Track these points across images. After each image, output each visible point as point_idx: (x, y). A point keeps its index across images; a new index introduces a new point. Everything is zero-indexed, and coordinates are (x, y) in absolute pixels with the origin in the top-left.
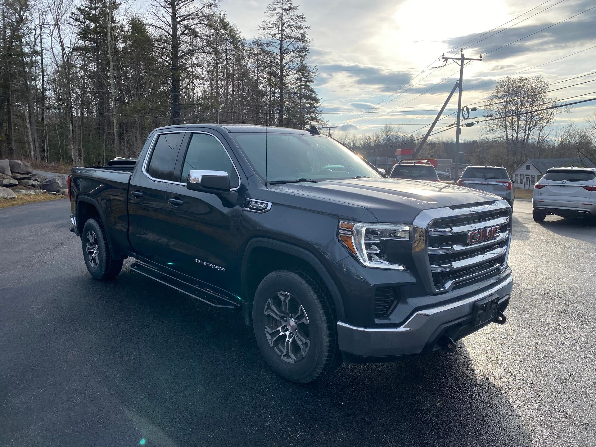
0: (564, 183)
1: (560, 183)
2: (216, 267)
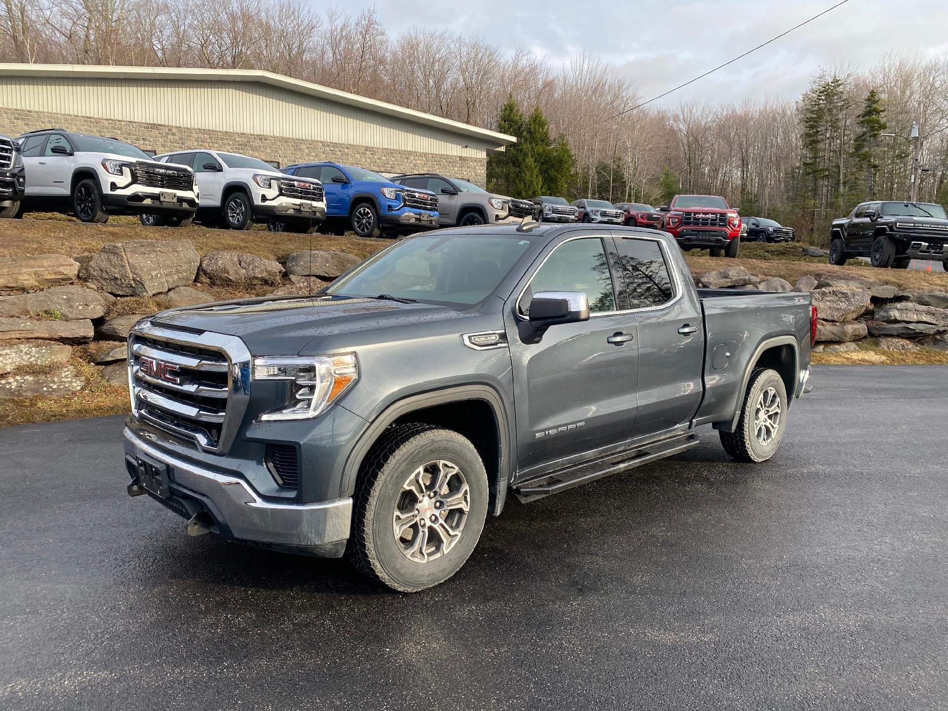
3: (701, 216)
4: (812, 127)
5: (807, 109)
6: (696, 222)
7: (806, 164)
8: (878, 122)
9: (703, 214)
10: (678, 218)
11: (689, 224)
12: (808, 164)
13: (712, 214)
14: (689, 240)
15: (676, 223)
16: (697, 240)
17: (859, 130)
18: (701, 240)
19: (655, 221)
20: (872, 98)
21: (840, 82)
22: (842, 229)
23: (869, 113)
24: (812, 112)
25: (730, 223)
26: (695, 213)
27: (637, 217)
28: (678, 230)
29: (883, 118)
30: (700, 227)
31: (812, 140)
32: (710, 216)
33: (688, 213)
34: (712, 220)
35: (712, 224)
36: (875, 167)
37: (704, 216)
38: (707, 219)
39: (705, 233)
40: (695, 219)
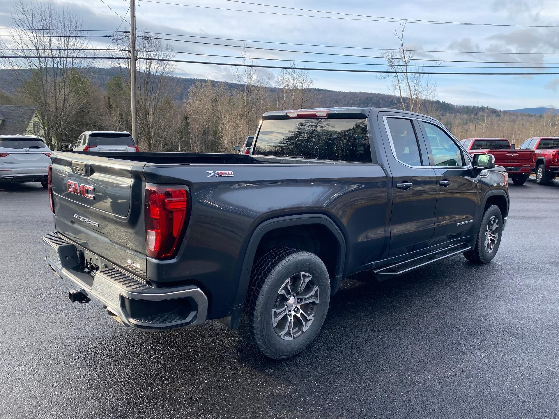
0: (28, 151)
1: (24, 150)
2: (466, 222)
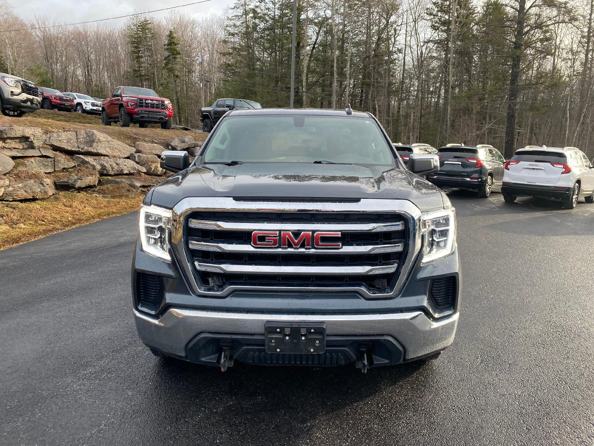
3: (149, 101)
4: (136, 47)
5: (132, 36)
6: (147, 105)
7: (134, 70)
8: (176, 50)
9: (151, 100)
10: (135, 103)
11: (142, 106)
12: (136, 71)
13: (156, 101)
14: (143, 117)
15: (133, 105)
16: (148, 117)
17: (167, 53)
18: (152, 118)
19: (65, 101)
20: (171, 36)
21: (149, 22)
22: (210, 114)
23: (170, 44)
24: (135, 38)
25: (167, 108)
26: (146, 100)
27: (51, 98)
28: (135, 110)
29: (178, 48)
30: (149, 109)
31: (136, 55)
32: (155, 102)
33: (141, 99)
34: (156, 104)
35: (157, 108)
36: (177, 76)
37: (151, 102)
38: (154, 104)
39: (154, 113)
40: (146, 103)
